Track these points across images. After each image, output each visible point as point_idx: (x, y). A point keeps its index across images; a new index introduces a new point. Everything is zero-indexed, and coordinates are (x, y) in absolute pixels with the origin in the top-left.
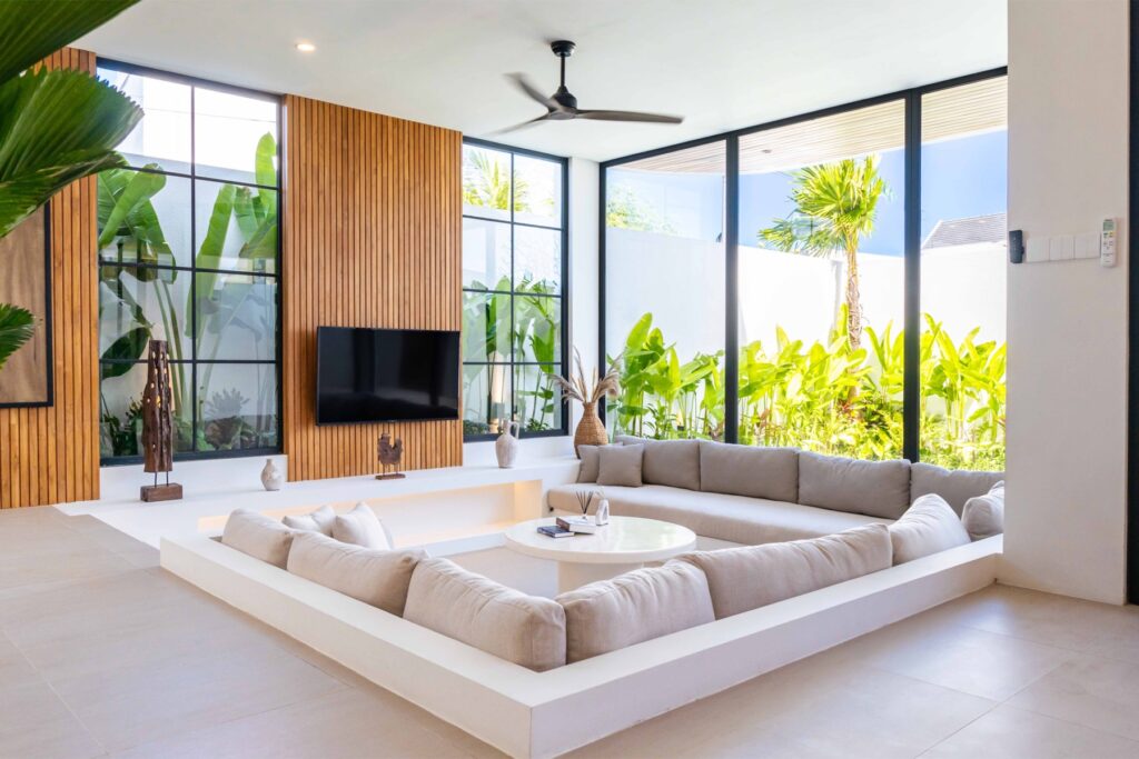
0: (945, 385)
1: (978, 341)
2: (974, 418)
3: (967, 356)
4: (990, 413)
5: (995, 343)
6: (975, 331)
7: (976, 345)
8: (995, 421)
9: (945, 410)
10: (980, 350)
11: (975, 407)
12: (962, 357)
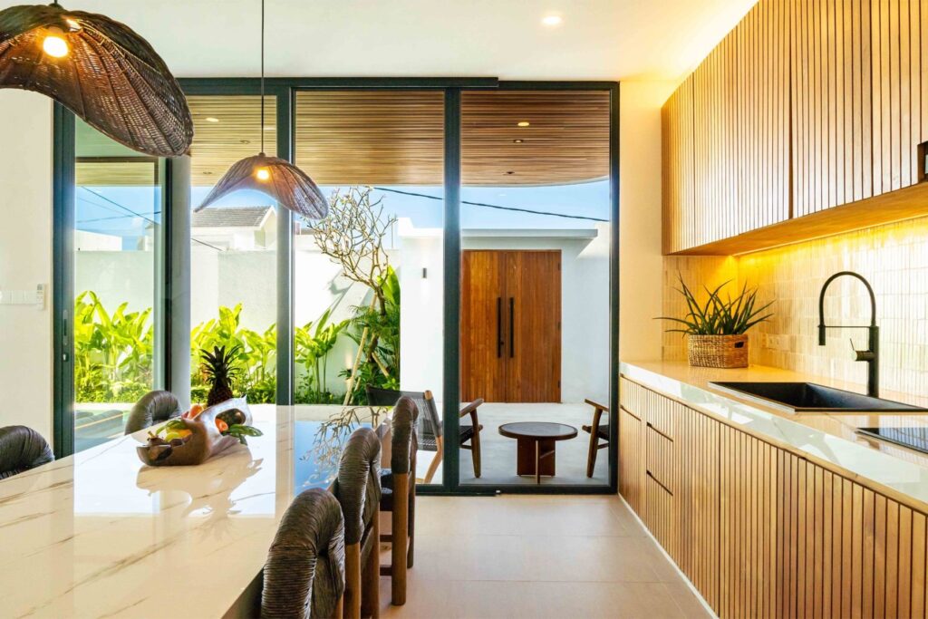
0: (103, 342)
1: (126, 313)
2: (122, 365)
3: (120, 322)
4: (133, 361)
5: (138, 313)
6: (125, 304)
7: (124, 315)
8: (137, 366)
9: (104, 360)
10: (128, 318)
11: (124, 356)
12: (116, 323)
